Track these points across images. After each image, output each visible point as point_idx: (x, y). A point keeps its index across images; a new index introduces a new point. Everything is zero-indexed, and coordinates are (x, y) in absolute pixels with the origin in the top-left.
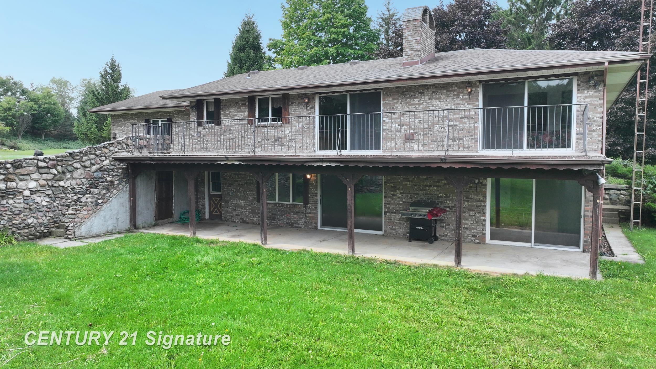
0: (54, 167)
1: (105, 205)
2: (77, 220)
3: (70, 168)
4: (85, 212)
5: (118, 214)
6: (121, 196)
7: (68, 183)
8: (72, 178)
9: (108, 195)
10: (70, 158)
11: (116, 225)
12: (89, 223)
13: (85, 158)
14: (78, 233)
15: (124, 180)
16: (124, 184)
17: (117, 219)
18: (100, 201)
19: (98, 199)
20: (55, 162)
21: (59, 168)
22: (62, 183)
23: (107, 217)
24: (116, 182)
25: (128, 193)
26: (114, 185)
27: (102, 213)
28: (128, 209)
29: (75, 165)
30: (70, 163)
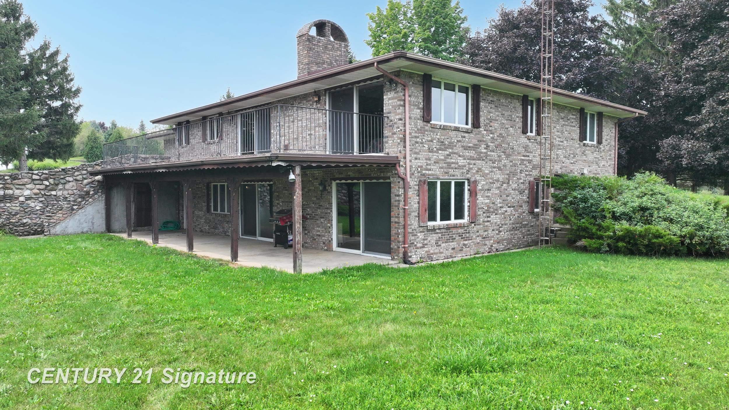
0: (47, 179)
1: (80, 211)
2: (52, 221)
3: (62, 181)
4: (61, 215)
5: (93, 218)
6: (97, 204)
7: (60, 193)
8: (64, 189)
9: (83, 203)
10: (63, 173)
11: (92, 228)
12: (63, 224)
13: (76, 173)
14: (53, 231)
15: (100, 191)
16: (100, 194)
17: (93, 223)
18: (75, 207)
19: (74, 205)
20: (47, 176)
21: (51, 181)
22: (54, 193)
23: (82, 221)
24: (91, 193)
25: (103, 202)
26: (89, 194)
27: (77, 217)
28: (104, 215)
29: (67, 179)
30: (62, 177)
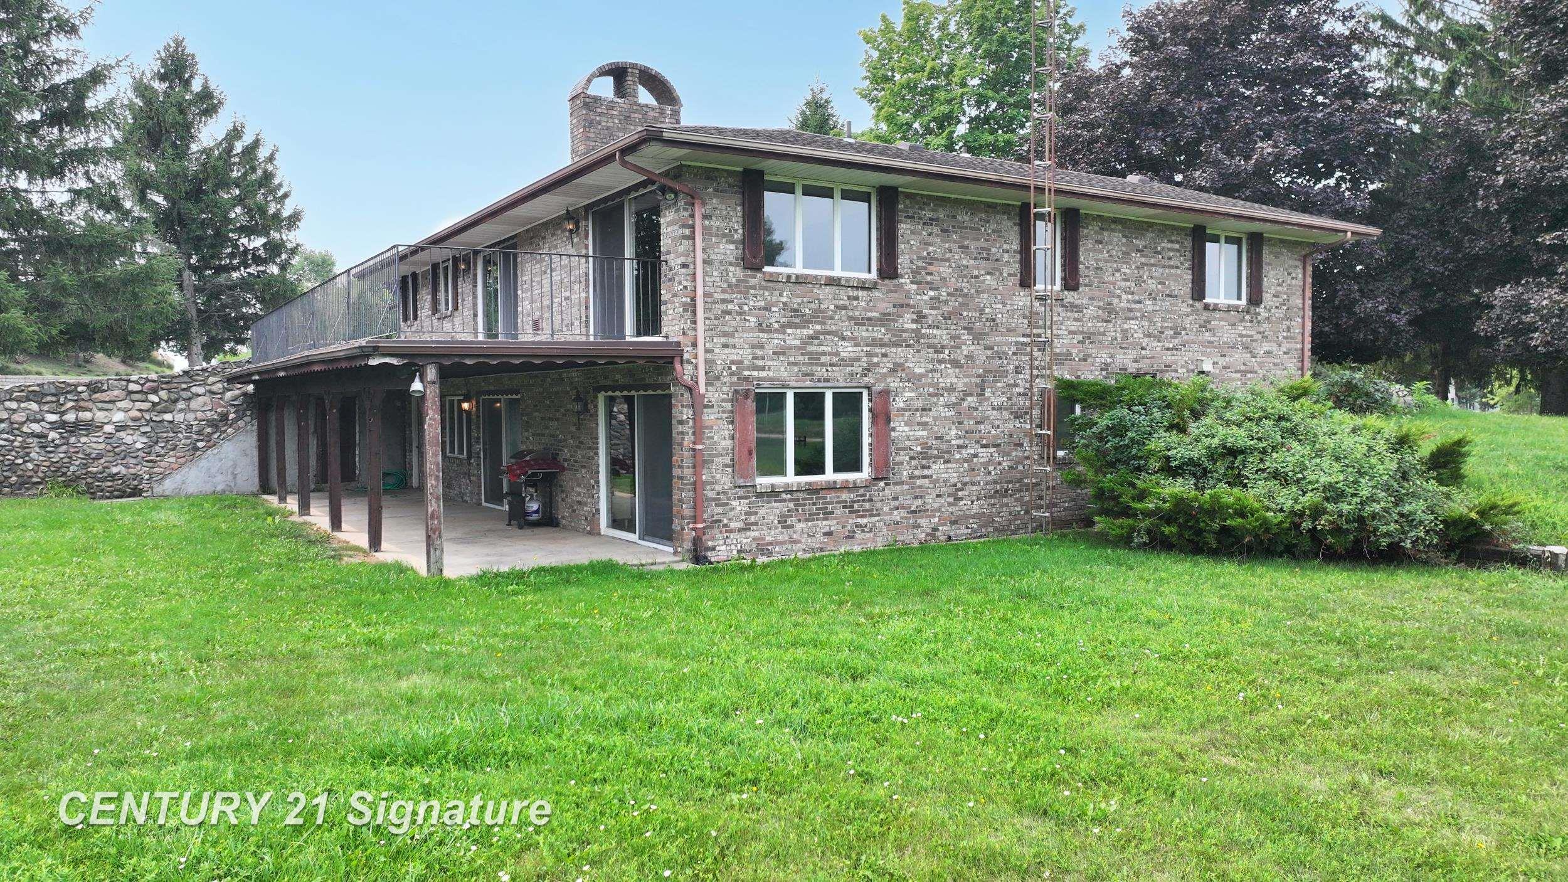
0: (154, 391)
1: (209, 452)
2: (156, 470)
3: (185, 394)
4: (173, 460)
5: (235, 466)
6: (242, 438)
7: (179, 417)
8: (188, 409)
9: (216, 436)
10: (186, 379)
11: (232, 484)
12: (178, 477)
13: (212, 379)
14: (158, 489)
15: (248, 413)
16: (248, 419)
17: (235, 476)
18: (200, 444)
19: (197, 440)
20: (155, 384)
21: (163, 394)
22: (168, 417)
23: (213, 470)
24: (231, 416)
25: (255, 434)
26: (227, 419)
27: (203, 463)
28: (256, 459)
29: (194, 390)
30: (184, 386)
